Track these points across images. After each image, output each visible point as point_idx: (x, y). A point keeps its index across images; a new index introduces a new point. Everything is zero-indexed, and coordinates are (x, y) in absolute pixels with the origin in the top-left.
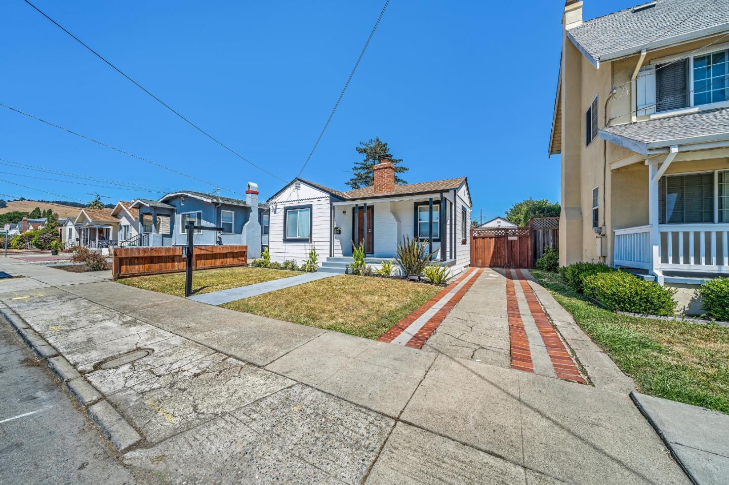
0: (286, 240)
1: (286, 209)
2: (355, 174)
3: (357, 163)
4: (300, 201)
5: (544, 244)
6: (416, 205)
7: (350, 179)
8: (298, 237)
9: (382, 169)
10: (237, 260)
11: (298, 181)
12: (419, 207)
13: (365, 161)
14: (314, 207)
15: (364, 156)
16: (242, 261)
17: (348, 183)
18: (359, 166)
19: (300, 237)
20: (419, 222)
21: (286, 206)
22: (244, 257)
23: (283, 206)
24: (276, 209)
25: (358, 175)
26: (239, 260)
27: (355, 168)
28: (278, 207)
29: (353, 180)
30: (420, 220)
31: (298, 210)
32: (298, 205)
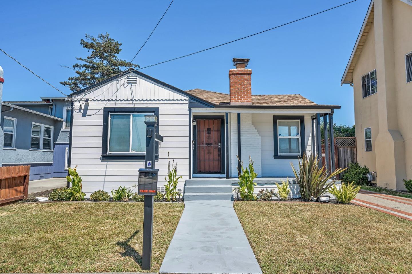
0: (105, 157)
1: (107, 111)
2: (78, 73)
3: (80, 59)
4: (135, 102)
5: (345, 160)
6: (276, 118)
7: (68, 78)
8: (131, 152)
9: (241, 74)
10: (14, 192)
11: (132, 74)
12: (278, 121)
13: (88, 58)
14: (160, 112)
15: (88, 53)
16: (20, 192)
17: (65, 84)
18: (83, 63)
19: (134, 152)
20: (279, 137)
21: (107, 106)
22: (23, 185)
23: (102, 107)
24: (86, 109)
25: (82, 74)
26: (16, 190)
27: (77, 66)
28: (90, 107)
29: (72, 79)
30: (280, 135)
31: (131, 114)
32: (131, 106)
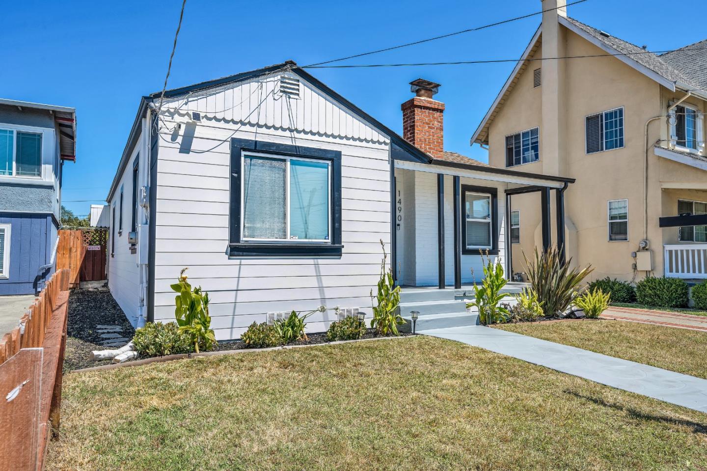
1: (238, 147)
4: (296, 135)
6: (464, 188)
8: (290, 239)
9: (429, 109)
11: (290, 75)
12: (466, 193)
19: (296, 240)
20: (467, 220)
21: (238, 136)
23: (226, 135)
24: (189, 137)
28: (199, 132)
30: (468, 217)
31: (289, 158)
32: (289, 142)
